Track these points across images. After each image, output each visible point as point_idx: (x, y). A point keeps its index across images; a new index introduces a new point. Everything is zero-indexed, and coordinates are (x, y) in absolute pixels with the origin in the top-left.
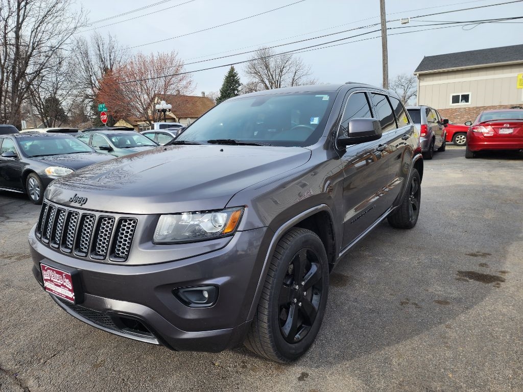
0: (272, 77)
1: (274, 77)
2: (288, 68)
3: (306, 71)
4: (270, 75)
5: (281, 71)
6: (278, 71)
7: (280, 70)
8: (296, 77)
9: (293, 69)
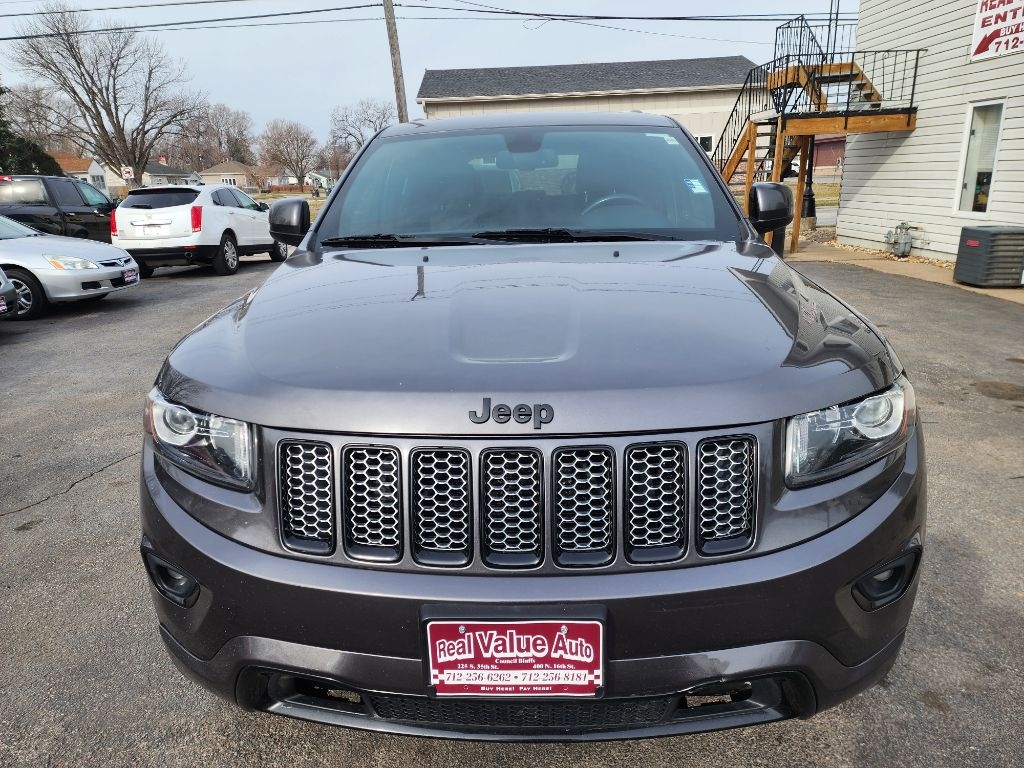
0: (92, 78)
1: (96, 78)
2: (131, 60)
3: (177, 73)
4: (84, 72)
5: (113, 66)
6: (103, 65)
7: (108, 63)
8: (154, 85)
9: (144, 65)
